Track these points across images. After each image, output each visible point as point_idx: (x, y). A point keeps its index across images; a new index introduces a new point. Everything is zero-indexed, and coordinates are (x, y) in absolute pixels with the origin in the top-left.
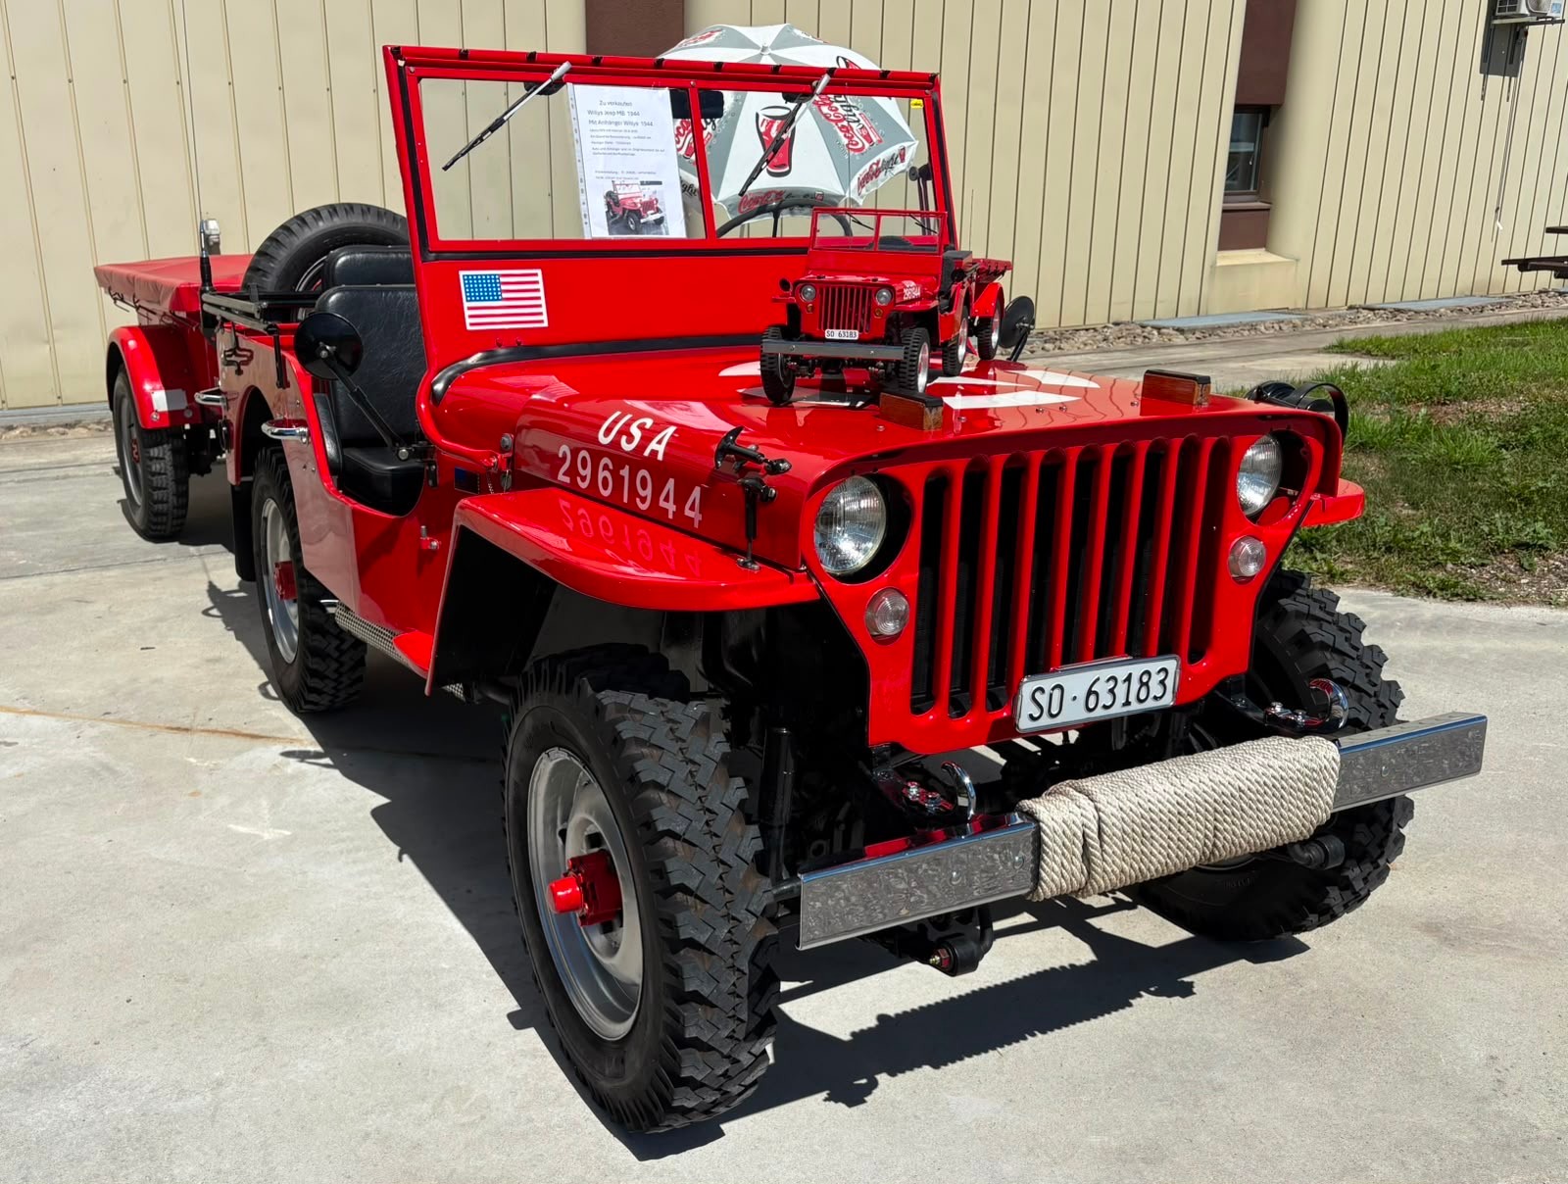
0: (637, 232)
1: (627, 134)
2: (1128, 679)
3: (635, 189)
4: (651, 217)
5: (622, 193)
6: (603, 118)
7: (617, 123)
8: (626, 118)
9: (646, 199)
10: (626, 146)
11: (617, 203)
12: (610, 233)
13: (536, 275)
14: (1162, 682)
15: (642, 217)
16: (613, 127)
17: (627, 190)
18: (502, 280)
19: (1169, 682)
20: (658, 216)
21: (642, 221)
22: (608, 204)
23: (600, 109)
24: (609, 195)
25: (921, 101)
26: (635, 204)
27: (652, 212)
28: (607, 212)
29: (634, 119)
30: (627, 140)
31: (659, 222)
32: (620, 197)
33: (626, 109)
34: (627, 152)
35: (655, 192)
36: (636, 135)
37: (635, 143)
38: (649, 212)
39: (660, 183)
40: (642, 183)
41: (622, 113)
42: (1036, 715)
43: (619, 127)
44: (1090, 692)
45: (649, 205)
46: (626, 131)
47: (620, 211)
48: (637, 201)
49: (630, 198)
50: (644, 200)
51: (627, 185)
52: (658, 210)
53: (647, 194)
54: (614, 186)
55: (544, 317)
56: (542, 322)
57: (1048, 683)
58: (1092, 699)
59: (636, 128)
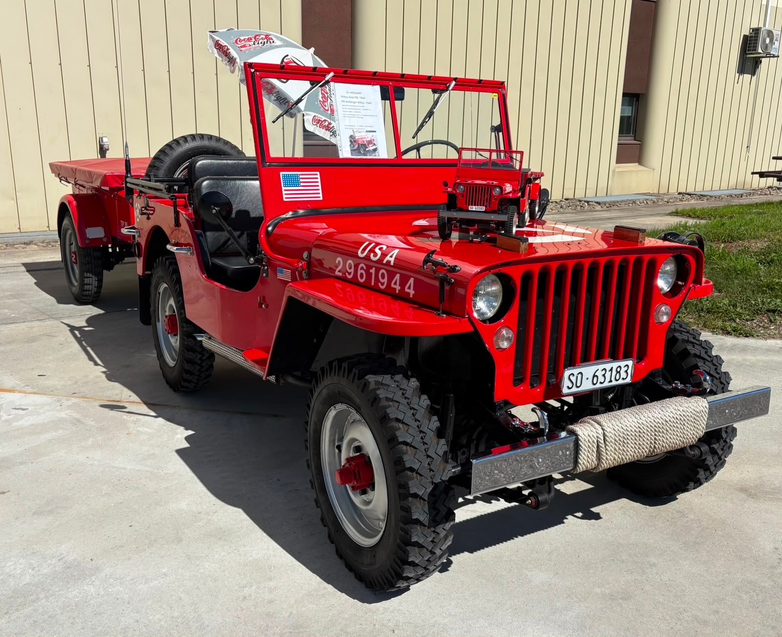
0: (365, 155)
1: (359, 108)
2: (611, 370)
3: (364, 134)
4: (371, 148)
5: (357, 136)
6: (348, 100)
7: (354, 103)
8: (359, 100)
9: (369, 139)
10: (358, 114)
11: (355, 141)
12: (352, 155)
13: (317, 175)
14: (626, 371)
15: (367, 148)
16: (352, 104)
17: (360, 134)
18: (301, 177)
19: (629, 372)
20: (374, 147)
21: (367, 149)
22: (351, 141)
23: (346, 95)
24: (351, 137)
25: (497, 94)
26: (364, 141)
27: (372, 145)
28: (350, 145)
29: (363, 100)
30: (359, 111)
31: (375, 150)
32: (356, 138)
33: (359, 96)
34: (360, 116)
35: (373, 136)
36: (363, 108)
37: (363, 112)
38: (370, 145)
39: (375, 132)
40: (367, 131)
41: (357, 98)
42: (570, 387)
43: (355, 104)
44: (594, 376)
45: (370, 142)
46: (358, 106)
47: (356, 144)
48: (365, 140)
49: (361, 138)
50: (368, 139)
51: (360, 132)
52: (374, 144)
53: (369, 136)
54: (354, 132)
55: (321, 195)
56: (319, 197)
57: (576, 371)
58: (595, 378)
59: (363, 105)
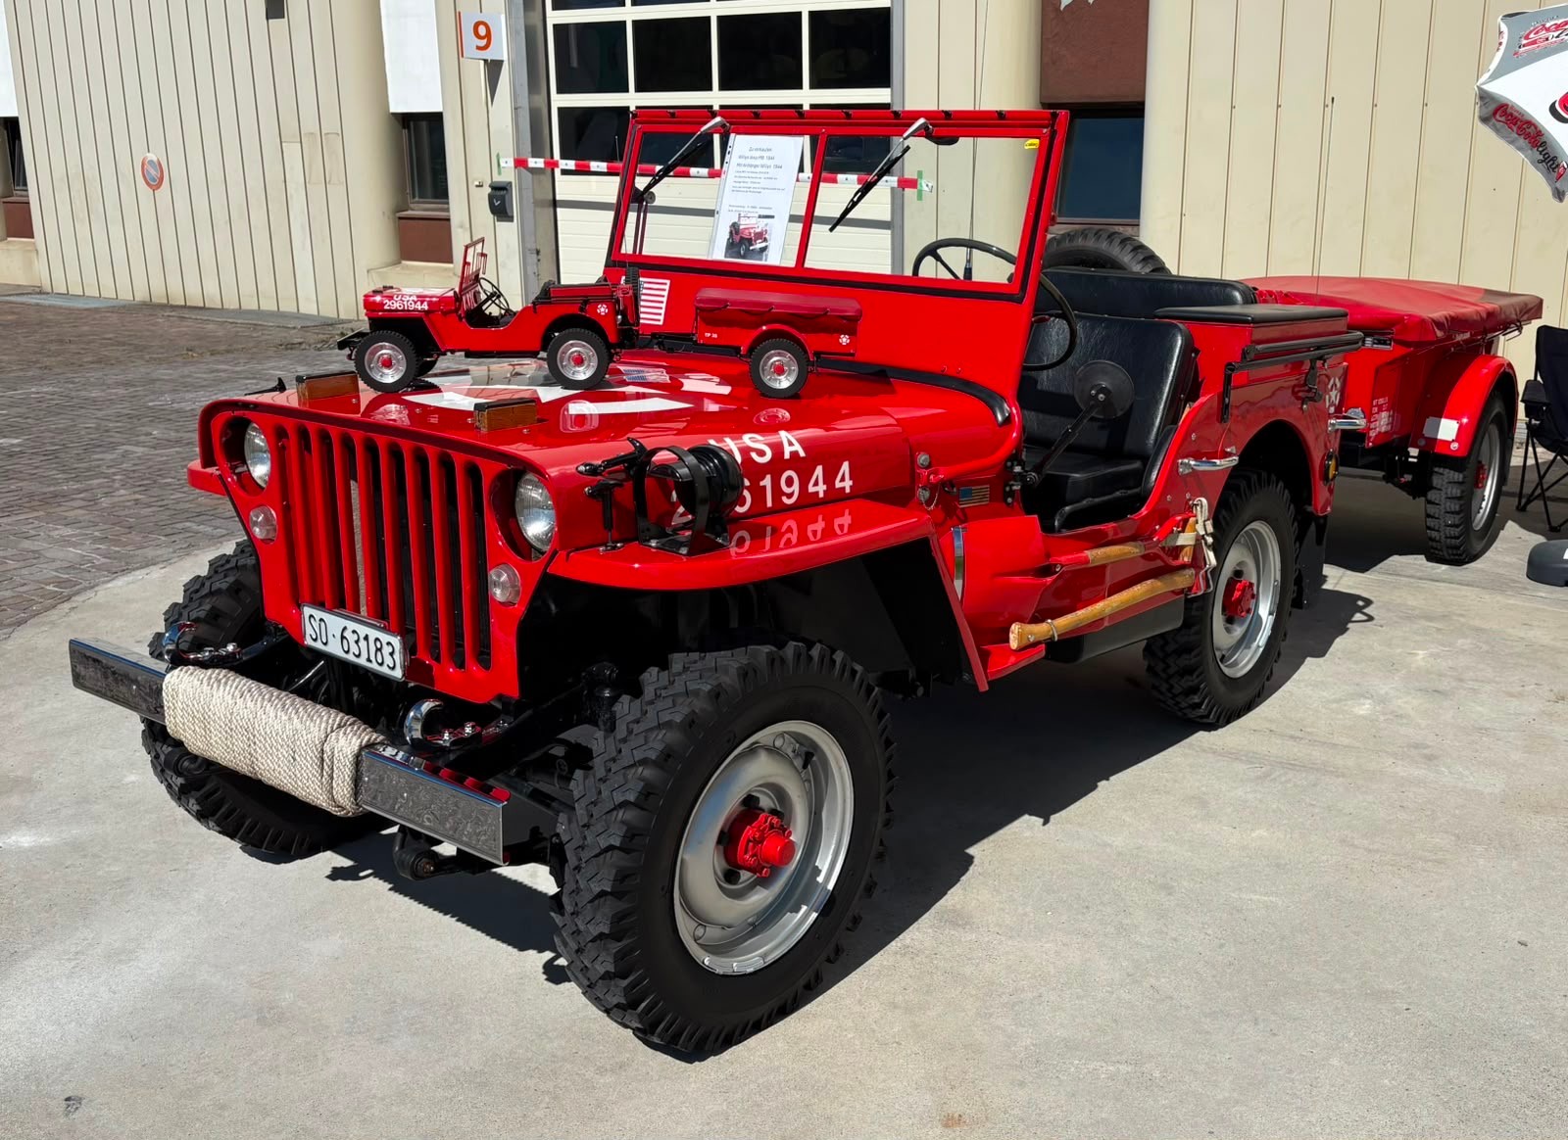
0: (744, 257)
1: (759, 175)
3: (753, 221)
4: (759, 245)
5: (744, 224)
6: (749, 161)
7: (756, 166)
8: (765, 161)
9: (758, 230)
10: (755, 185)
11: (737, 233)
12: (726, 257)
13: (665, 284)
14: (392, 654)
15: (752, 245)
16: (753, 169)
17: (748, 221)
18: (645, 285)
19: (397, 656)
20: (763, 245)
21: (751, 248)
22: (731, 233)
23: (749, 154)
24: (734, 225)
25: (1036, 141)
26: (750, 233)
27: (761, 241)
28: (728, 239)
29: (769, 162)
30: (757, 180)
31: (763, 249)
32: (741, 227)
33: (765, 154)
34: (757, 190)
35: (766, 225)
36: (766, 176)
37: (764, 183)
38: (758, 241)
39: (772, 217)
40: (760, 217)
41: (762, 157)
43: (757, 169)
45: (761, 236)
46: (760, 172)
47: (737, 239)
48: (752, 231)
49: (748, 229)
52: (765, 240)
53: (760, 225)
54: (739, 217)
55: (662, 318)
56: (659, 320)
59: (768, 170)
